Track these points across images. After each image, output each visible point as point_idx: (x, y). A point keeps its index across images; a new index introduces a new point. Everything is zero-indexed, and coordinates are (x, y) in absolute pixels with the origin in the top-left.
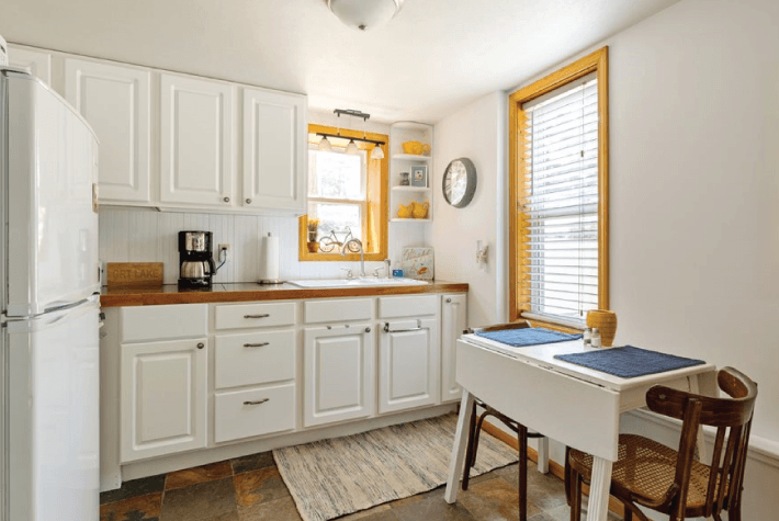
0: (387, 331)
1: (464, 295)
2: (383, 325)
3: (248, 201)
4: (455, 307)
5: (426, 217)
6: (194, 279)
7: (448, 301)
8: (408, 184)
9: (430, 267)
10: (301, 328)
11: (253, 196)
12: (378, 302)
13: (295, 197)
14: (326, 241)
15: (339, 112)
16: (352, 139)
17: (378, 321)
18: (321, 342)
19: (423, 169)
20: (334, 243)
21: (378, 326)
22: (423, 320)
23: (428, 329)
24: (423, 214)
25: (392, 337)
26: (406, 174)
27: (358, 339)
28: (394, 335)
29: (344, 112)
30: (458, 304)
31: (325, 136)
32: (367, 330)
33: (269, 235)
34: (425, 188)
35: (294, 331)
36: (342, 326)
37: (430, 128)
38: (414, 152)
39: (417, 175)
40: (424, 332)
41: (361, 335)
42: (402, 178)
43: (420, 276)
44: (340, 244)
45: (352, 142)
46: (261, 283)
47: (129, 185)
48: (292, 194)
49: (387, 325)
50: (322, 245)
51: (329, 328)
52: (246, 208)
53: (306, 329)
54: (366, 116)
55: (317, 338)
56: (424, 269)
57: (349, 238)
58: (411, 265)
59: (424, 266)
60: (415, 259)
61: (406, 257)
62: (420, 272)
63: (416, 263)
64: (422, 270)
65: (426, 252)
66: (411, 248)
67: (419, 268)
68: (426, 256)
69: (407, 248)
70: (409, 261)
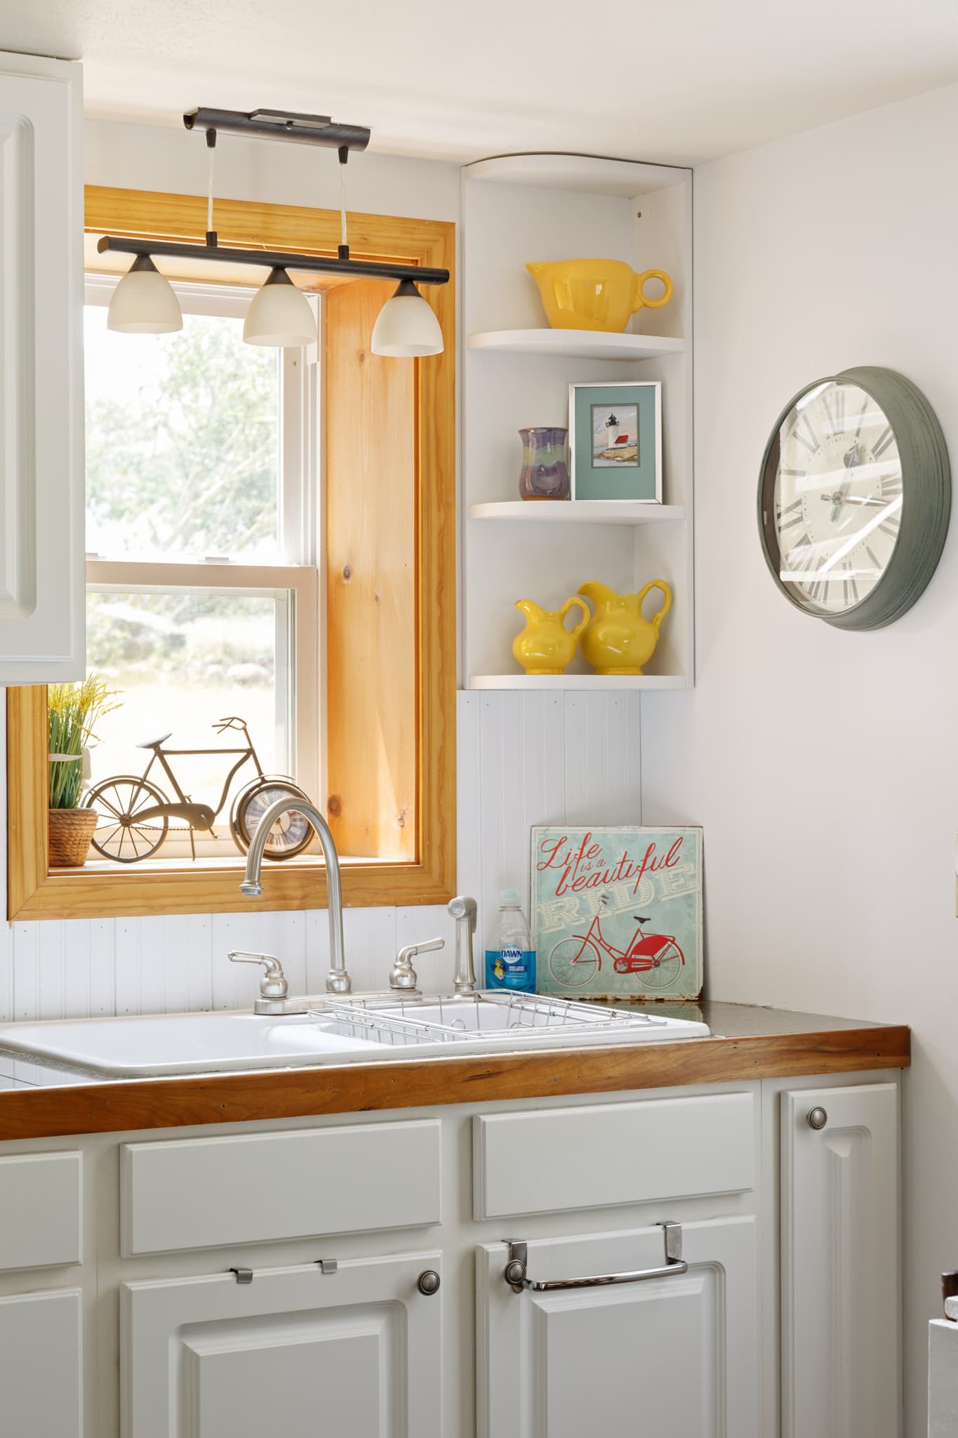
0: (517, 1281)
1: (892, 1087)
2: (497, 1253)
4: (843, 1150)
5: (655, 664)
7: (813, 1122)
8: (561, 493)
9: (684, 932)
10: (108, 1280)
12: (471, 1131)
14: (121, 797)
15: (210, 122)
16: (279, 267)
17: (475, 1238)
18: (204, 1347)
19: (642, 402)
20: (164, 809)
22: (688, 1225)
23: (715, 1268)
24: (643, 651)
25: (540, 1318)
26: (555, 436)
27: (374, 1327)
28: (551, 1303)
29: (243, 122)
30: (859, 1132)
31: (144, 253)
32: (426, 1286)
35: (74, 1297)
36: (303, 1268)
38: (593, 318)
39: (606, 437)
40: (693, 1286)
41: (393, 1309)
42: (533, 456)
43: (634, 984)
44: (201, 816)
45: (278, 276)
48: (12, 586)
49: (517, 1252)
50: (105, 824)
51: (244, 1277)
53: (134, 1285)
54: (348, 138)
55: (187, 1330)
56: (653, 944)
57: (246, 777)
58: (581, 924)
59: (650, 929)
60: (602, 889)
61: (553, 876)
62: (628, 964)
63: (606, 914)
64: (641, 949)
65: (660, 852)
66: (581, 832)
67: (623, 940)
68: (662, 875)
69: (556, 832)
70: (569, 900)
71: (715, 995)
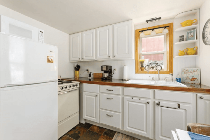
0: (159, 105)
2: (157, 102)
3: (114, 56)
5: (196, 53)
6: (105, 78)
11: (116, 55)
13: (128, 53)
15: (147, 21)
17: (154, 100)
18: (130, 102)
19: (194, 31)
21: (154, 102)
22: (181, 104)
23: (186, 110)
26: (183, 36)
31: (142, 31)
32: (148, 103)
33: (125, 66)
34: (195, 40)
35: (121, 97)
37: (198, 11)
39: (190, 36)
42: (180, 38)
43: (192, 82)
45: (153, 30)
46: (122, 80)
47: (91, 56)
49: (159, 103)
51: (132, 98)
52: (114, 58)
53: (124, 97)
54: (159, 19)
58: (186, 76)
59: (193, 77)
60: (189, 74)
61: (184, 72)
62: (191, 80)
63: (189, 76)
64: (192, 79)
65: (195, 71)
66: (186, 69)
67: (191, 78)
68: (195, 72)
69: (184, 69)
70: (185, 74)
71: (202, 84)
